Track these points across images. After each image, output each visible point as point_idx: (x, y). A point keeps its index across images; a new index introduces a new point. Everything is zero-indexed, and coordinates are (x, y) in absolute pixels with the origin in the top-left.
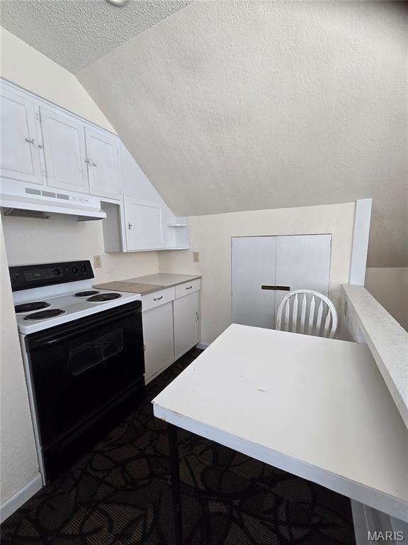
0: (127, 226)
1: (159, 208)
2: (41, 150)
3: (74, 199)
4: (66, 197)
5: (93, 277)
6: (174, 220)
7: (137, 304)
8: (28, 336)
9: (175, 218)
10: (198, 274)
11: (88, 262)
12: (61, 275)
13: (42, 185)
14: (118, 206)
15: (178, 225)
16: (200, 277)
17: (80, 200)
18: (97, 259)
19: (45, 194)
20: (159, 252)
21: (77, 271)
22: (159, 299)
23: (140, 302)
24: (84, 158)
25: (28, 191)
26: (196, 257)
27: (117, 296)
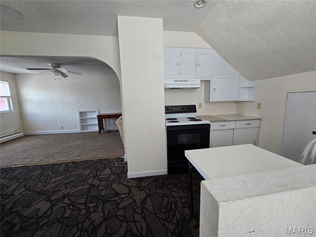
0: (213, 90)
1: (235, 78)
2: (180, 66)
3: (189, 81)
4: (187, 81)
5: (196, 112)
6: (247, 83)
7: (208, 125)
8: (167, 126)
9: (248, 82)
10: (260, 117)
11: (195, 106)
12: (184, 110)
13: (179, 78)
14: (210, 81)
15: (249, 86)
16: (260, 119)
17: (192, 81)
18: (200, 105)
19: (180, 81)
20: (237, 102)
21: (190, 109)
22: (223, 126)
23: (210, 125)
24: (196, 64)
25: (175, 81)
26: (259, 106)
27: (200, 120)
